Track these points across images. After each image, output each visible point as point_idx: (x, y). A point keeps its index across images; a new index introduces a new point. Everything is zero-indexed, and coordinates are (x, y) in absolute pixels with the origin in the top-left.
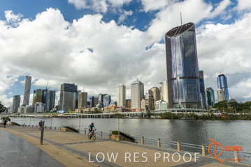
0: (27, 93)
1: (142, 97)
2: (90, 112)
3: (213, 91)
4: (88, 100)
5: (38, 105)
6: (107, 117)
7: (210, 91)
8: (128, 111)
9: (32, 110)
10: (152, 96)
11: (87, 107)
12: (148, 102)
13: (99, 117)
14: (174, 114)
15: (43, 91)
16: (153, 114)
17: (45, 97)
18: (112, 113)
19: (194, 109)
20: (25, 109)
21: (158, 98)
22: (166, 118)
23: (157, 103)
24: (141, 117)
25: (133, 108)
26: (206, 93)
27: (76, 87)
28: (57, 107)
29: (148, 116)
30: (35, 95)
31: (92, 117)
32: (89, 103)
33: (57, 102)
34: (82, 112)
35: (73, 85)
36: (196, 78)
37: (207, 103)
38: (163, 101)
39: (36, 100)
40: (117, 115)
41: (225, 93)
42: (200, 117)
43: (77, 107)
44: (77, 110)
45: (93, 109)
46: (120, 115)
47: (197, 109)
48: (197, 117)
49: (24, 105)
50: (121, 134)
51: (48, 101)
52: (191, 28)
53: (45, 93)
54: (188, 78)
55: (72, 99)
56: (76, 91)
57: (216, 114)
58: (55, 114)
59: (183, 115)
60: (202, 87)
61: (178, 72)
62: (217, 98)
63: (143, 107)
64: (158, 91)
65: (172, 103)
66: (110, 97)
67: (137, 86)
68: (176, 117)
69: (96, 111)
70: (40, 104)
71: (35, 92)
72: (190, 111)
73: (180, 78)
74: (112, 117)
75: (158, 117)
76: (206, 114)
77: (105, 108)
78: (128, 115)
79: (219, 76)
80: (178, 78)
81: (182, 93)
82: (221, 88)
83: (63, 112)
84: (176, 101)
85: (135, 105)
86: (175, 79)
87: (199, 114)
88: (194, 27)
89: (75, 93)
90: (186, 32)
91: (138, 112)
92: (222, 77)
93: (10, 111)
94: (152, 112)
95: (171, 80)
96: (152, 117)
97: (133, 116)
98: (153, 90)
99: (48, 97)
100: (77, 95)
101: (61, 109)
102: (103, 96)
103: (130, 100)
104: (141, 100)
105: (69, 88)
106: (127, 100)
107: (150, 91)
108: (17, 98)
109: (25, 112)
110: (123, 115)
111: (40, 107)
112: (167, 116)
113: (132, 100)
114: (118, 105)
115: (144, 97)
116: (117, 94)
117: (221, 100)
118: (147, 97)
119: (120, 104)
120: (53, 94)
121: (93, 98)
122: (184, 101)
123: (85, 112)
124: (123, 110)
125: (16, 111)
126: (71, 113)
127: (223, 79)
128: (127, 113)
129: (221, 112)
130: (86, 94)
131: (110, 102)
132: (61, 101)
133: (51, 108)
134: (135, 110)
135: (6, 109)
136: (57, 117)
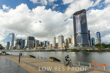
0: (13, 41)
1: (63, 42)
2: (40, 49)
4: (40, 44)
5: (18, 46)
6: (48, 51)
7: (93, 39)
8: (57, 48)
9: (15, 48)
10: (67, 42)
11: (39, 47)
12: (65, 44)
13: (44, 51)
14: (77, 49)
15: (20, 40)
16: (68, 50)
17: (20, 42)
18: (49, 49)
19: (86, 47)
20: (12, 48)
21: (70, 42)
22: (74, 51)
24: (63, 51)
25: (59, 47)
26: (91, 40)
27: (34, 38)
28: (26, 47)
29: (66, 50)
31: (41, 51)
32: (40, 45)
33: (26, 45)
34: (37, 49)
35: (33, 37)
36: (87, 33)
37: (92, 44)
38: (72, 44)
39: (17, 44)
40: (52, 50)
41: (100, 40)
42: (89, 50)
43: (34, 47)
44: (35, 48)
45: (41, 48)
46: (53, 50)
47: (87, 47)
48: (87, 51)
49: (11, 46)
50: (54, 58)
51: (22, 44)
52: (84, 12)
53: (21, 40)
54: (83, 33)
55: (32, 43)
56: (34, 40)
57: (96, 49)
58: (25, 50)
59: (81, 50)
60: (89, 38)
61: (79, 31)
62: (96, 42)
63: (64, 46)
64: (70, 40)
65: (76, 45)
66: (49, 42)
67: (61, 37)
68: (78, 51)
69: (43, 49)
70: (19, 45)
71: (16, 40)
72: (84, 48)
73: (80, 34)
74: (50, 51)
75: (70, 51)
76: (91, 49)
77: (47, 47)
78: (57, 50)
79: (97, 33)
80: (79, 34)
81: (81, 40)
82: (98, 38)
83: (28, 49)
84: (78, 44)
85: (60, 46)
86: (78, 34)
87: (88, 49)
88: (86, 11)
90: (82, 13)
91: (61, 49)
93: (6, 49)
94: (67, 49)
95: (75, 34)
96: (67, 51)
97: (59, 51)
98: (68, 39)
99: (22, 42)
100: (35, 41)
101: (27, 48)
102: (46, 42)
103: (58, 44)
104: (62, 43)
105: (31, 39)
106: (57, 44)
107: (67, 40)
108: (8, 43)
109: (12, 49)
110: (55, 50)
111: (19, 47)
112: (74, 50)
113: (59, 44)
114: (53, 46)
115: (64, 42)
116: (52, 41)
117: (98, 43)
118: (65, 42)
119: (54, 45)
120: (24, 41)
121: (42, 43)
122: (82, 44)
123: (38, 49)
124: (55, 48)
126: (32, 50)
127: (99, 34)
129: (98, 48)
130: (39, 41)
131: (49, 44)
132: (28, 44)
133: (23, 47)
134: (60, 48)
135: (4, 48)
136: (26, 51)
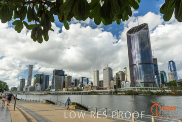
0: (30, 77)
1: (111, 78)
2: (73, 90)
3: (165, 73)
4: (73, 81)
5: (37, 85)
6: (86, 94)
7: (163, 73)
8: (101, 89)
9: (33, 89)
10: (119, 78)
11: (71, 87)
12: (115, 82)
13: (80, 94)
14: (135, 91)
15: (41, 75)
16: (119, 92)
17: (42, 79)
18: (88, 91)
19: (150, 87)
20: (29, 88)
21: (123, 79)
22: (129, 94)
23: (122, 83)
24: (111, 93)
25: (104, 87)
26: (160, 75)
27: (64, 72)
28: (50, 86)
29: (116, 93)
30: (35, 78)
31: (75, 94)
32: (73, 84)
34: (68, 90)
35: (62, 70)
36: (151, 64)
37: (160, 82)
38: (127, 81)
39: (36, 82)
40: (93, 92)
41: (175, 75)
42: (155, 93)
43: (64, 87)
44: (64, 89)
45: (75, 88)
46: (95, 92)
47: (152, 88)
48: (152, 94)
49: (27, 86)
51: (44, 82)
52: (145, 27)
54: (145, 64)
55: (61, 80)
56: (64, 75)
57: (167, 91)
58: (49, 92)
59: (141, 92)
60: (156, 72)
61: (137, 59)
62: (169, 79)
63: (112, 86)
64: (123, 74)
65: (133, 83)
66: (88, 79)
67: (107, 70)
68: (136, 94)
69: (78, 90)
70: (39, 84)
71: (35, 76)
72: (147, 89)
73: (139, 64)
74: (89, 94)
75: (123, 93)
76: (159, 91)
77: (85, 87)
78: (101, 92)
79: (169, 62)
80: (137, 64)
81: (141, 75)
82: (171, 71)
83: (54, 90)
84: (137, 81)
85: (105, 85)
86: (135, 65)
87: (154, 91)
88: (148, 27)
89: (63, 77)
90: (142, 30)
91: (108, 90)
92: (171, 62)
93: (18, 90)
94: (118, 90)
95: (132, 65)
96: (119, 93)
97: (104, 93)
98: (119, 73)
99: (44, 79)
100: (65, 78)
101: (53, 88)
102: (83, 78)
103: (102, 81)
104: (110, 81)
105: (59, 73)
106: (100, 81)
107: (117, 74)
108: (23, 81)
109: (28, 90)
110: (97, 92)
111: (39, 87)
112: (129, 93)
113: (104, 82)
115: (113, 79)
116: (93, 77)
117: (172, 80)
118: (115, 79)
119: (95, 84)
120: (47, 77)
121: (76, 80)
122: (142, 81)
123: (70, 90)
124: (98, 89)
125: (22, 90)
126: (60, 91)
127: (172, 64)
128: (100, 91)
129: (171, 89)
130: (71, 77)
131: (88, 82)
132: (53, 82)
133: (46, 88)
134: (106, 89)
136: (50, 94)
